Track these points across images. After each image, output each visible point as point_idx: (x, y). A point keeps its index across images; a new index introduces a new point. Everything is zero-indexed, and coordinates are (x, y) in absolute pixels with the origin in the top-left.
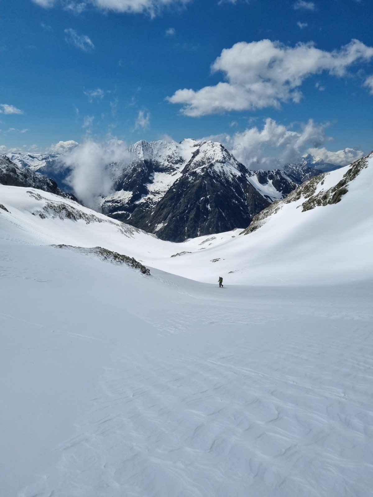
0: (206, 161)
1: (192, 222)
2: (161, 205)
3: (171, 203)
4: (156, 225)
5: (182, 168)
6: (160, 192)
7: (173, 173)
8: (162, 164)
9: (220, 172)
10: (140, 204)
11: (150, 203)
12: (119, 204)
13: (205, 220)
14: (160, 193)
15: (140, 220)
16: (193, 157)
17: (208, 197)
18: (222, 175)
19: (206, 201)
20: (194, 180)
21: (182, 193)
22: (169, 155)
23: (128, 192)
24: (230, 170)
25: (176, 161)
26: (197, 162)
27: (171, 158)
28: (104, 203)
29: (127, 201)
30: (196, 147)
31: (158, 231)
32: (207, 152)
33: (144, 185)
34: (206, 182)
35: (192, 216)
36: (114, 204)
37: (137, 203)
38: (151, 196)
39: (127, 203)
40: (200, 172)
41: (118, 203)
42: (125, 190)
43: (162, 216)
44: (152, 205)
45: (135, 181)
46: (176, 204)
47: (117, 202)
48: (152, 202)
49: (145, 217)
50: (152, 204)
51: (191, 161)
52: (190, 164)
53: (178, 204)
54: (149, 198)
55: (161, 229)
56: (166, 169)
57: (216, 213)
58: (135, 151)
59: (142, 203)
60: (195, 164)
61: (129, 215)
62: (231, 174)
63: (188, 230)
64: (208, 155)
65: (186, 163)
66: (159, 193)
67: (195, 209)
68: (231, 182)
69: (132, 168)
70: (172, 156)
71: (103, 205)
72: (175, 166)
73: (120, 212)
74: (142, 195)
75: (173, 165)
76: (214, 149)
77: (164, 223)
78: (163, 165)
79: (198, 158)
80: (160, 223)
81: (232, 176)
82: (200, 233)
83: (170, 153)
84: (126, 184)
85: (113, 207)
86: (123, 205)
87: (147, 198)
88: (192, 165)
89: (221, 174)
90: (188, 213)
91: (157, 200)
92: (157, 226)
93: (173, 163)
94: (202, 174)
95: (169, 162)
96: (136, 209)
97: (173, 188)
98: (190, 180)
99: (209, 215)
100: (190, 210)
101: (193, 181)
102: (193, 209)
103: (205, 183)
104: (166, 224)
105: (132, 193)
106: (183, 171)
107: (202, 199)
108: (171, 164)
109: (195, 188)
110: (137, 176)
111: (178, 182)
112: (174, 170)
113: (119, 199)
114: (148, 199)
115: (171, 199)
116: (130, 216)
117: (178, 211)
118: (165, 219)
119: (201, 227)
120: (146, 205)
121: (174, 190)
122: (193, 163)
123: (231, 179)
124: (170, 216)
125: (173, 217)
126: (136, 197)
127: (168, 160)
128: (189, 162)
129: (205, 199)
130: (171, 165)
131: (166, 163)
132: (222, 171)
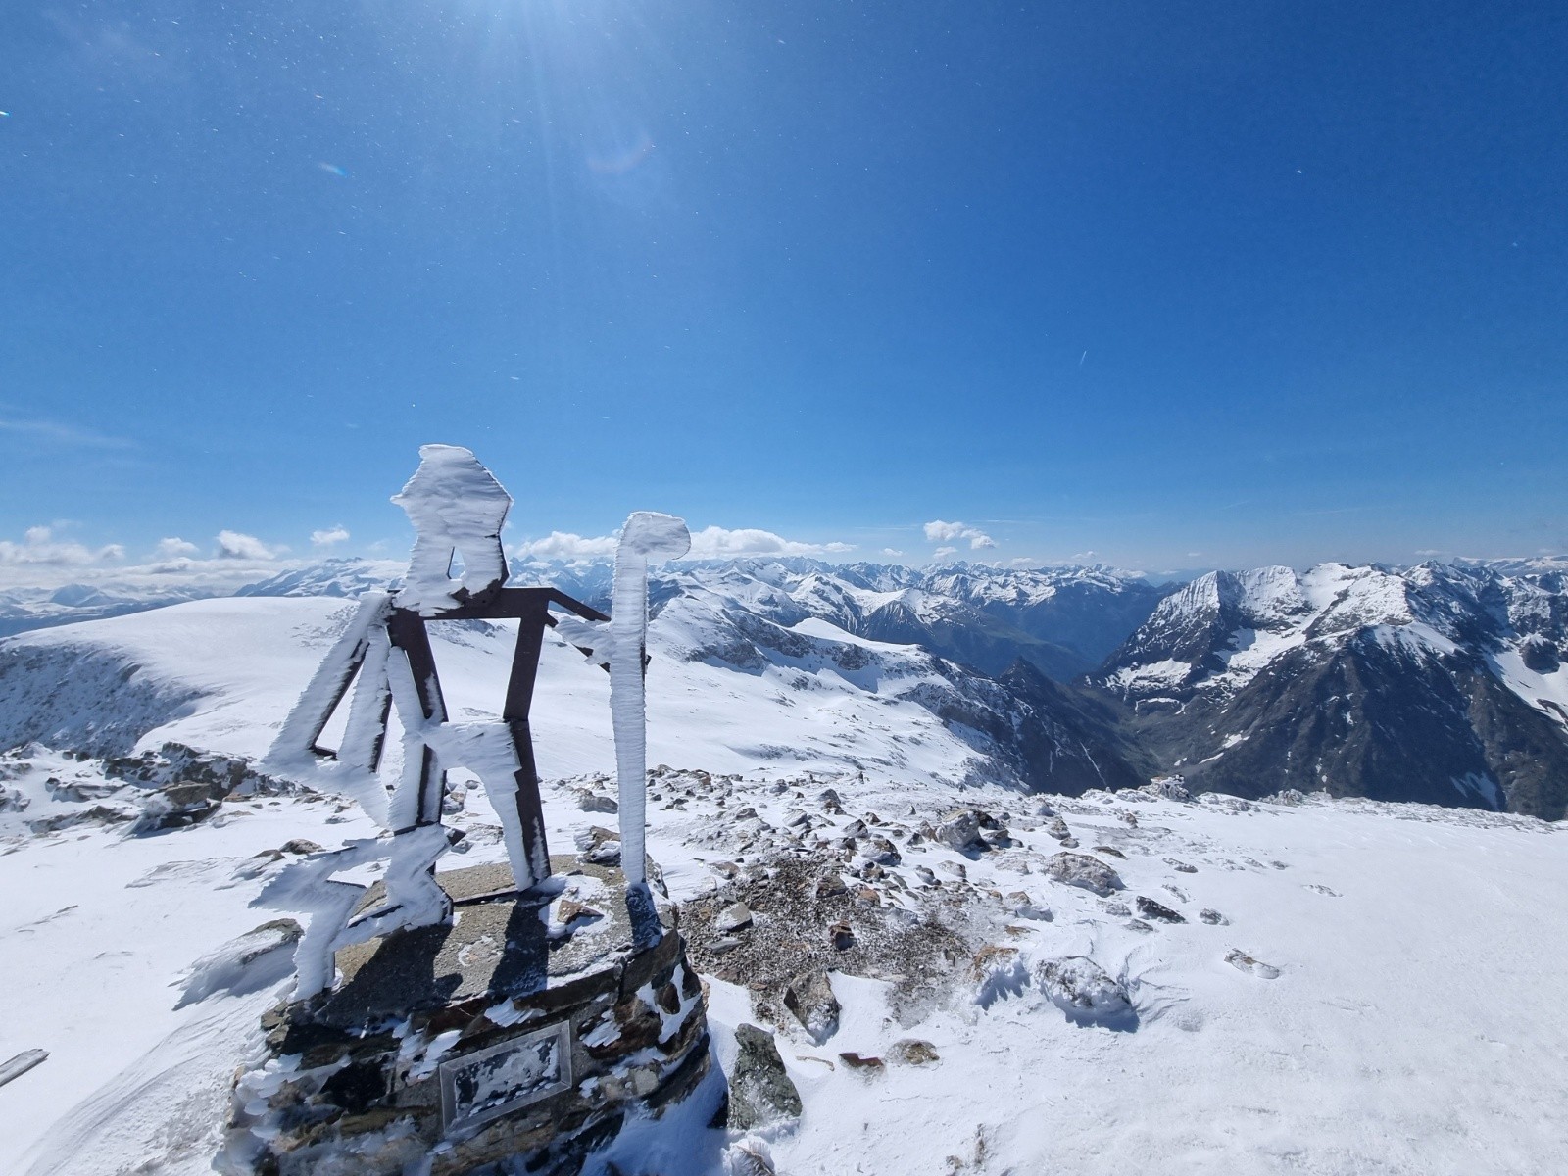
0: (1364, 615)
1: (1304, 741)
2: (1244, 697)
3: (1262, 698)
4: (1227, 736)
5: (1308, 622)
6: (1251, 670)
7: (1284, 633)
8: (1260, 614)
9: (1388, 645)
10: (1204, 689)
11: (1225, 688)
12: (1162, 685)
13: (1337, 743)
14: (1249, 672)
15: (1198, 721)
16: (1334, 604)
17: (1348, 696)
18: (1394, 652)
19: (1344, 705)
20: (1318, 658)
21: (1286, 682)
22: (1278, 598)
23: (1182, 663)
24: (1420, 640)
25: (1293, 609)
26: (1341, 615)
27: (1282, 602)
28: (1135, 681)
29: (1177, 681)
30: (1346, 581)
31: (1228, 749)
32: (1368, 595)
33: (1215, 653)
34: (1344, 667)
35: (1306, 728)
36: (1152, 684)
37: (1199, 685)
38: (1229, 676)
39: (1179, 685)
40: (1334, 643)
41: (1161, 682)
42: (1175, 660)
43: (1241, 720)
44: (1230, 694)
45: (1196, 645)
46: (1271, 702)
47: (1157, 680)
48: (1231, 688)
49: (1209, 716)
50: (1229, 691)
51: (1327, 612)
52: (1323, 618)
53: (1276, 703)
54: (1224, 680)
55: (1235, 746)
56: (1268, 625)
57: (1364, 732)
58: (1201, 590)
59: (1208, 687)
60: (1335, 619)
61: (1179, 707)
62: (1424, 650)
63: (1293, 758)
64: (1368, 604)
65: (1318, 614)
66: (1246, 671)
67: (1313, 717)
68: (1419, 667)
69: (1194, 620)
70: (1286, 600)
71: (1131, 684)
72: (1291, 619)
73: (1162, 700)
74: (1211, 671)
75: (1285, 617)
76: (1385, 591)
77: (1243, 736)
78: (1263, 616)
79: (1344, 608)
80: (1235, 733)
81: (1423, 655)
82: (1323, 767)
83: (1280, 593)
84: (1179, 648)
85: (1149, 689)
86: (1170, 687)
87: (1219, 678)
88: (1327, 621)
89: (1389, 650)
90: (1297, 723)
91: (1241, 685)
92: (1228, 739)
93: (1285, 613)
94: (1336, 649)
95: (1276, 611)
96: (1195, 698)
97: (1271, 670)
98: (1307, 657)
99: (1349, 733)
100: (1302, 717)
101: (1315, 660)
102: (1308, 716)
103: (1341, 668)
104: (1246, 739)
105: (1189, 665)
106: (1308, 629)
107: (1333, 698)
108: (1281, 614)
109: (1316, 677)
110: (1202, 638)
111: (1281, 658)
112: (1288, 626)
113: (1164, 675)
114: (1221, 681)
115: (1263, 690)
116: (1183, 708)
117: (1273, 717)
118: (1246, 727)
119: (1325, 755)
120: (1217, 692)
121: (1271, 673)
122: (1330, 616)
123: (1419, 661)
124: (1256, 723)
125: (1262, 727)
126: (1195, 676)
127: (1275, 607)
128: (1324, 613)
129: (1339, 700)
130: (1280, 617)
131: (1270, 613)
132: (1393, 644)
